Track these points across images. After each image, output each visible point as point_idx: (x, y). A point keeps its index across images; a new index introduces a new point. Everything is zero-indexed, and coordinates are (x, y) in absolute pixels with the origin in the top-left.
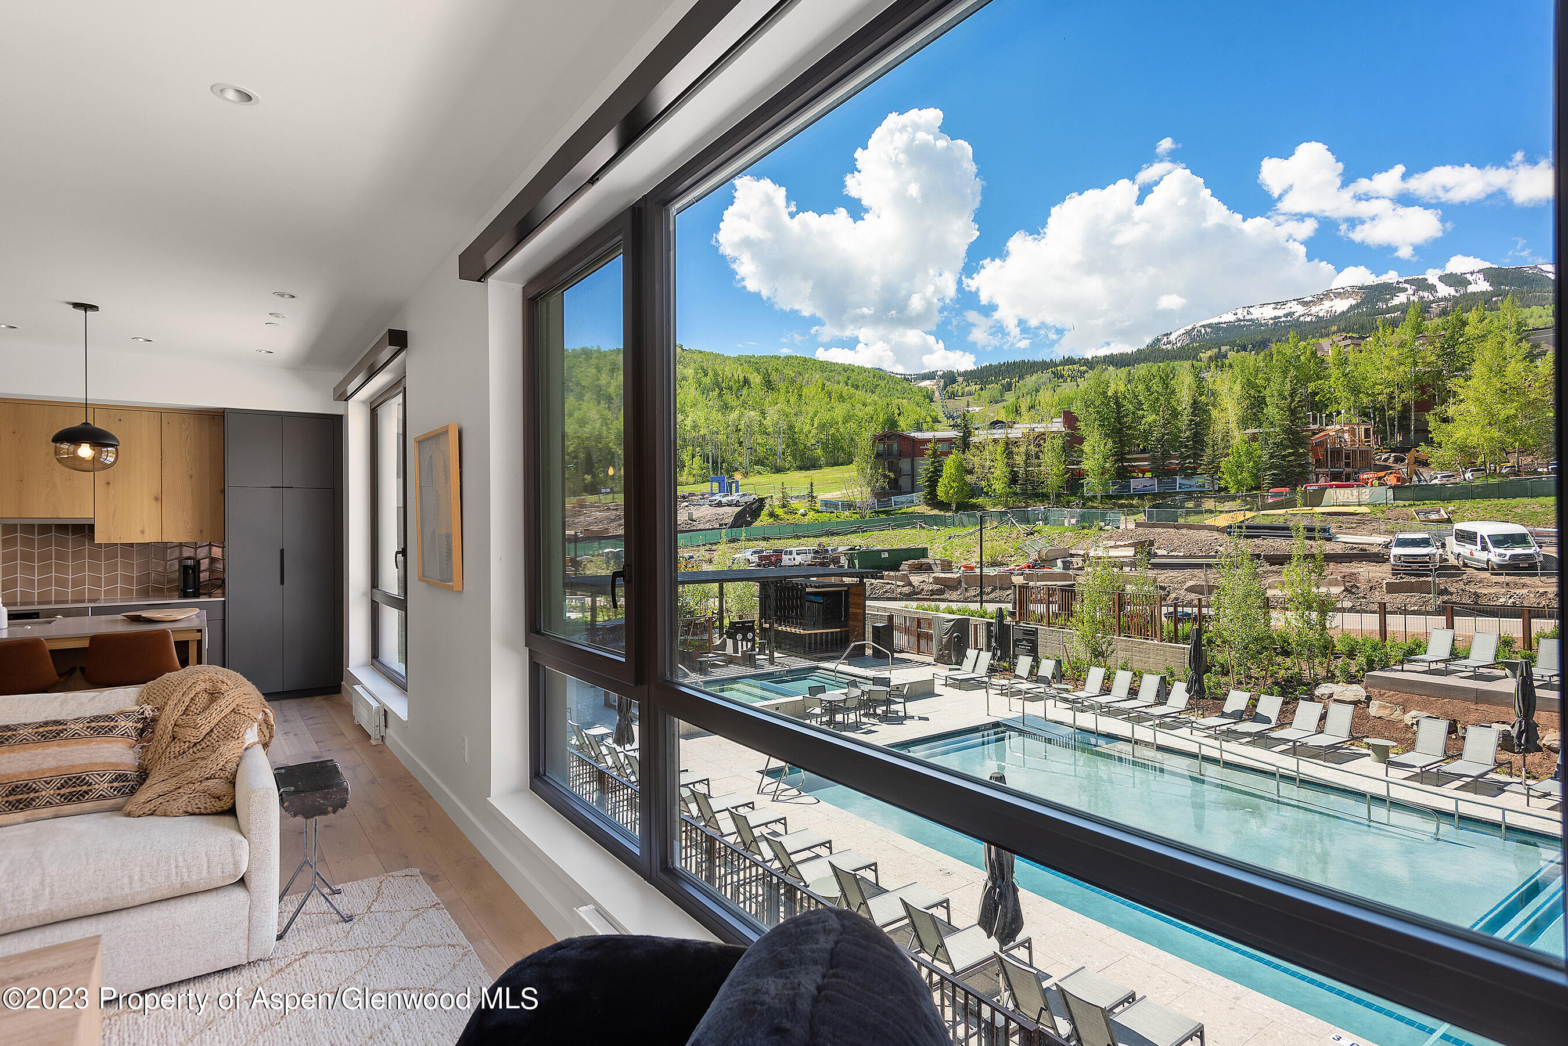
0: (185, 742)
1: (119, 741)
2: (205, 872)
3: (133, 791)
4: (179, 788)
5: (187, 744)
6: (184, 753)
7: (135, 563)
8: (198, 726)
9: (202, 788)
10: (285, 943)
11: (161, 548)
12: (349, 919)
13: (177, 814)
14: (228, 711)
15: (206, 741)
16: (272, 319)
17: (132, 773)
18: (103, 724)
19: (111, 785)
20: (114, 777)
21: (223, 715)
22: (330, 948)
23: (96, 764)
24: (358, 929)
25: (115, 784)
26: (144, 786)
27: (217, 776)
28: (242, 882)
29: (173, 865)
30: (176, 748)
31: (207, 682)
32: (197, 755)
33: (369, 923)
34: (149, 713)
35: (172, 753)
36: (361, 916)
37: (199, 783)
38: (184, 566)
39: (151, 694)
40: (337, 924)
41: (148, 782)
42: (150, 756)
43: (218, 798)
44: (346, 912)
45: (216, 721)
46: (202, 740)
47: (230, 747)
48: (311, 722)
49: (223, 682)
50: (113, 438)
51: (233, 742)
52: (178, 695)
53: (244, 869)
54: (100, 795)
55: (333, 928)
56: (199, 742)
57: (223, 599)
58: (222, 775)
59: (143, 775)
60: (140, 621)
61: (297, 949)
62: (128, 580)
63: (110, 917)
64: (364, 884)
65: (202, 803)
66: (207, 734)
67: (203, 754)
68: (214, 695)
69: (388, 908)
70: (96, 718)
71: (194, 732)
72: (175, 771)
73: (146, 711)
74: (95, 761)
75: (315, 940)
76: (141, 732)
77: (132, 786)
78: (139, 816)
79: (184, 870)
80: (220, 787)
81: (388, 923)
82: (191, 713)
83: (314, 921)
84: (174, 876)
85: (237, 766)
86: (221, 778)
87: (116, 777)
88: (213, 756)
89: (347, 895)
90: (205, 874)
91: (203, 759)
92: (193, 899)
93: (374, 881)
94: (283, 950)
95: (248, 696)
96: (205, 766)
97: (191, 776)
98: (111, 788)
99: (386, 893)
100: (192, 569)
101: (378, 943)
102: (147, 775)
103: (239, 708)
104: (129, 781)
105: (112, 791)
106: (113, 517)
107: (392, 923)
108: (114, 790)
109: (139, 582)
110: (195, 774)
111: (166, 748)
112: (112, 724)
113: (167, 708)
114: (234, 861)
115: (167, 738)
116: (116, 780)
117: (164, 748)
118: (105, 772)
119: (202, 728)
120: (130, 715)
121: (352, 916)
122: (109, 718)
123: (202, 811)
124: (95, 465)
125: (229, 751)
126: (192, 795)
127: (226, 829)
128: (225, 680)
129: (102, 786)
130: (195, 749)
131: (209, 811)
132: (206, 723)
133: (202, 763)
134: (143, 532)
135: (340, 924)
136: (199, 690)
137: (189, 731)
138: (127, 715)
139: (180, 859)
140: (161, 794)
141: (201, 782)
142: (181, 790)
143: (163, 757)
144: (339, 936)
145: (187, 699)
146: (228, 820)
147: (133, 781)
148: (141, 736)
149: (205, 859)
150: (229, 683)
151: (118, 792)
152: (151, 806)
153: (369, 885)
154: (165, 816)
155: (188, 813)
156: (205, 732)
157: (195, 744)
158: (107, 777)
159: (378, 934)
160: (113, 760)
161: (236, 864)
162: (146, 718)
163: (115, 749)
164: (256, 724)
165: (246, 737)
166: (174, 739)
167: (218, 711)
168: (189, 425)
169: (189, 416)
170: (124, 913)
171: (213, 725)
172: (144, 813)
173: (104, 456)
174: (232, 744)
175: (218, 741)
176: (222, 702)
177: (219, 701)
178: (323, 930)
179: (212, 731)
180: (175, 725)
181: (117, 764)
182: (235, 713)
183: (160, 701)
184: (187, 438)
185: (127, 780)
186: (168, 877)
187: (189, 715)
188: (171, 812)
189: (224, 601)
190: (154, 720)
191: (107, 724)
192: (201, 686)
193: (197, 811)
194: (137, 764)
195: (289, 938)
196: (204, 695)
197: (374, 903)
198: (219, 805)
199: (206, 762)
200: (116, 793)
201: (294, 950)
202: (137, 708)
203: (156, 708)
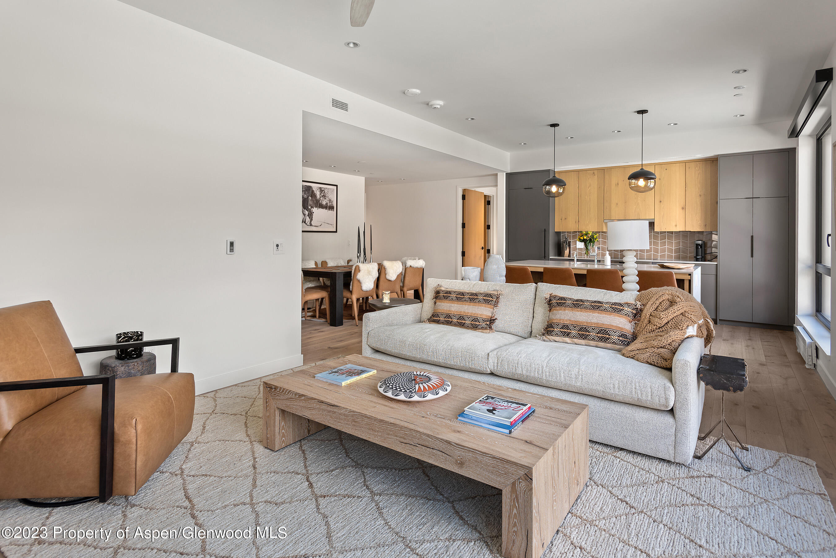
0: (654, 325)
1: (624, 317)
2: (650, 397)
3: (628, 344)
4: (647, 348)
5: (655, 327)
6: (654, 331)
7: (674, 242)
8: (661, 318)
9: (658, 352)
10: (701, 463)
11: (685, 234)
12: (748, 470)
13: (643, 362)
14: (679, 313)
15: (665, 327)
16: (737, 91)
17: (629, 336)
18: (617, 307)
19: (619, 338)
20: (620, 334)
21: (675, 315)
22: (727, 481)
23: (613, 326)
24: (752, 479)
25: (621, 338)
26: (633, 343)
27: (666, 348)
28: (672, 411)
29: (634, 387)
30: (650, 327)
31: (670, 295)
32: (659, 334)
33: (761, 479)
34: (639, 306)
35: (648, 330)
36: (757, 472)
37: (657, 349)
38: (696, 244)
39: (642, 297)
40: (739, 468)
41: (635, 341)
42: (638, 329)
43: (666, 360)
44: (747, 464)
45: (671, 317)
46: (663, 326)
47: (676, 333)
48: (766, 343)
49: (678, 297)
50: (654, 174)
51: (678, 331)
52: (653, 299)
53: (671, 405)
54: (614, 342)
55: (734, 469)
56: (661, 327)
57: (716, 263)
58: (669, 348)
59: (634, 337)
60: (664, 267)
61: (707, 470)
62: (670, 250)
63: (606, 402)
64: (767, 453)
65: (655, 359)
66: (666, 323)
67: (661, 334)
68: (672, 303)
69: (780, 476)
70: (615, 304)
71: (659, 321)
72: (648, 339)
73: (637, 305)
74: (612, 324)
75: (720, 471)
76: (635, 316)
77: (628, 342)
78: (627, 357)
79: (639, 392)
80: (666, 353)
81: (776, 487)
82: (659, 310)
83: (724, 459)
84: (634, 393)
85: (679, 345)
86: (669, 349)
87: (621, 335)
88: (665, 336)
89: (752, 454)
90: (649, 398)
91: (661, 336)
92: (645, 410)
93: (775, 455)
94: (699, 466)
95: (692, 308)
96: (661, 340)
97: (653, 343)
98: (619, 339)
99: (782, 466)
100: (700, 246)
101: (764, 496)
102: (636, 338)
103: (685, 313)
104: (628, 339)
105: (619, 341)
106: (663, 218)
107: (779, 489)
108: (620, 341)
109: (676, 252)
110: (655, 343)
111: (646, 326)
112: (622, 308)
113: (648, 305)
114: (666, 397)
115: (646, 321)
116: (621, 336)
117: (645, 326)
118: (616, 331)
119: (663, 319)
120: (630, 305)
121: (750, 469)
122: (620, 305)
123: (656, 364)
124: (646, 189)
125: (675, 336)
126: (652, 354)
127: (664, 377)
128: (680, 296)
129: (615, 338)
130: (659, 330)
131: (659, 365)
132: (666, 316)
133: (660, 338)
134: (676, 226)
135: (740, 470)
136: (664, 299)
137: (657, 320)
138: (628, 304)
139: (637, 385)
140: (638, 349)
141: (658, 348)
142: (647, 350)
143: (644, 331)
144: (737, 476)
145: (658, 302)
146: (667, 373)
147: (629, 339)
148: (635, 317)
149: (650, 390)
150: (682, 298)
151: (622, 343)
152: (633, 353)
153: (770, 455)
154: (638, 360)
155: (648, 363)
156: (665, 322)
157: (659, 328)
158: (617, 334)
159: (766, 490)
160: (620, 326)
161: (667, 399)
162: (637, 308)
163: (622, 320)
164: (696, 325)
165: (688, 331)
166: (650, 322)
167: (672, 312)
168: (700, 167)
169: (700, 162)
170: (613, 403)
171: (669, 319)
172: (630, 356)
173: (649, 184)
174: (677, 332)
175: (671, 329)
176: (675, 307)
177: (674, 306)
178: (728, 468)
179: (668, 322)
180: (650, 315)
181: (622, 329)
182: (683, 315)
183: (645, 302)
184: (699, 174)
185: (627, 338)
186: (631, 392)
187: (658, 311)
188: (640, 360)
189: (717, 264)
190: (641, 310)
191: (619, 307)
192: (666, 297)
193: (653, 363)
194: (632, 331)
195: (705, 461)
196: (667, 302)
197: (770, 468)
198: (664, 364)
199: (661, 338)
200: (620, 343)
201: (705, 470)
202: (634, 302)
203: (642, 304)
